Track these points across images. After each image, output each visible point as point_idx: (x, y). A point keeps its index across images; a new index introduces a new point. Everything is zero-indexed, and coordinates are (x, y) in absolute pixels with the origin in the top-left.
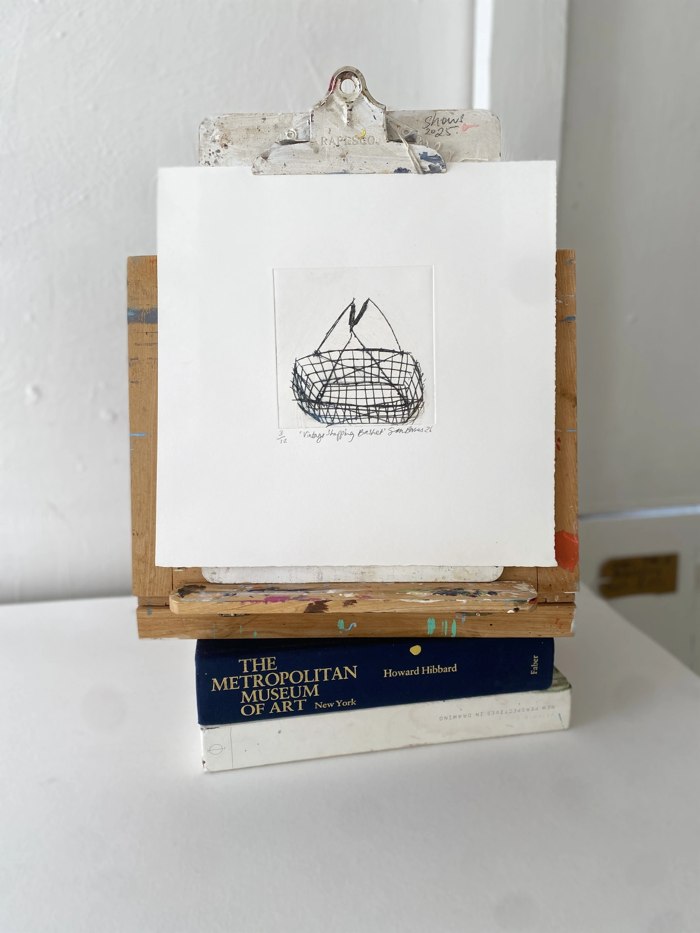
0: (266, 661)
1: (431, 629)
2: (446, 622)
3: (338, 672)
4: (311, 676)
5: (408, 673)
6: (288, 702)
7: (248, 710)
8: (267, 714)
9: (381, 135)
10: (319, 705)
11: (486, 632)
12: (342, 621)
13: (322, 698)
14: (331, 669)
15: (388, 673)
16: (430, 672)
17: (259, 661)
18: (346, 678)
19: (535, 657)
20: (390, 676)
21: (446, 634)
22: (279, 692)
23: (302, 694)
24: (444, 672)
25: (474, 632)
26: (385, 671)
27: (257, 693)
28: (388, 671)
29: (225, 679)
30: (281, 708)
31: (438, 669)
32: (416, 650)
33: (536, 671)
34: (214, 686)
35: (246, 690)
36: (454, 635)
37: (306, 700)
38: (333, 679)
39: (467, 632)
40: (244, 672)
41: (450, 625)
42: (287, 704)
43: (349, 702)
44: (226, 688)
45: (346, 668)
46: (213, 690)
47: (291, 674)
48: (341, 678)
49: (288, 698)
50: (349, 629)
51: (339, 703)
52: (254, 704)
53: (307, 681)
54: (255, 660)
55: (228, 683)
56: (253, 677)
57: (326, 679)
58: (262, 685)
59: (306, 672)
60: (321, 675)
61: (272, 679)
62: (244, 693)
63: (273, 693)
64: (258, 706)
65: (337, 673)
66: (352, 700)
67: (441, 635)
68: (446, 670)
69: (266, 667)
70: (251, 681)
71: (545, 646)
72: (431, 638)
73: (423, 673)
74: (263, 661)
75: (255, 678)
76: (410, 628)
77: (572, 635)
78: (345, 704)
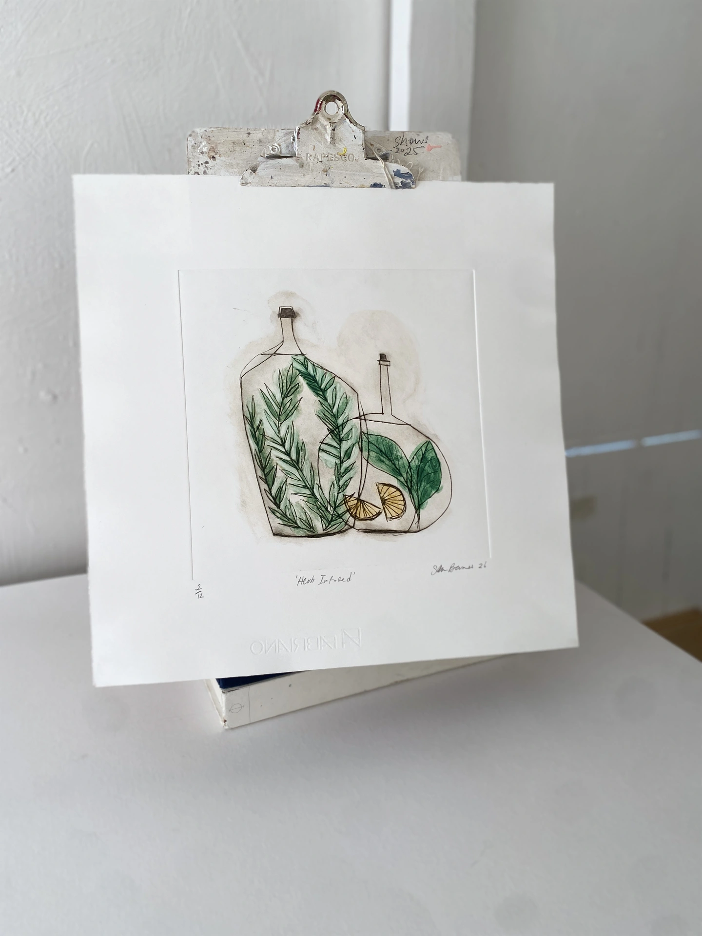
9: (360, 154)
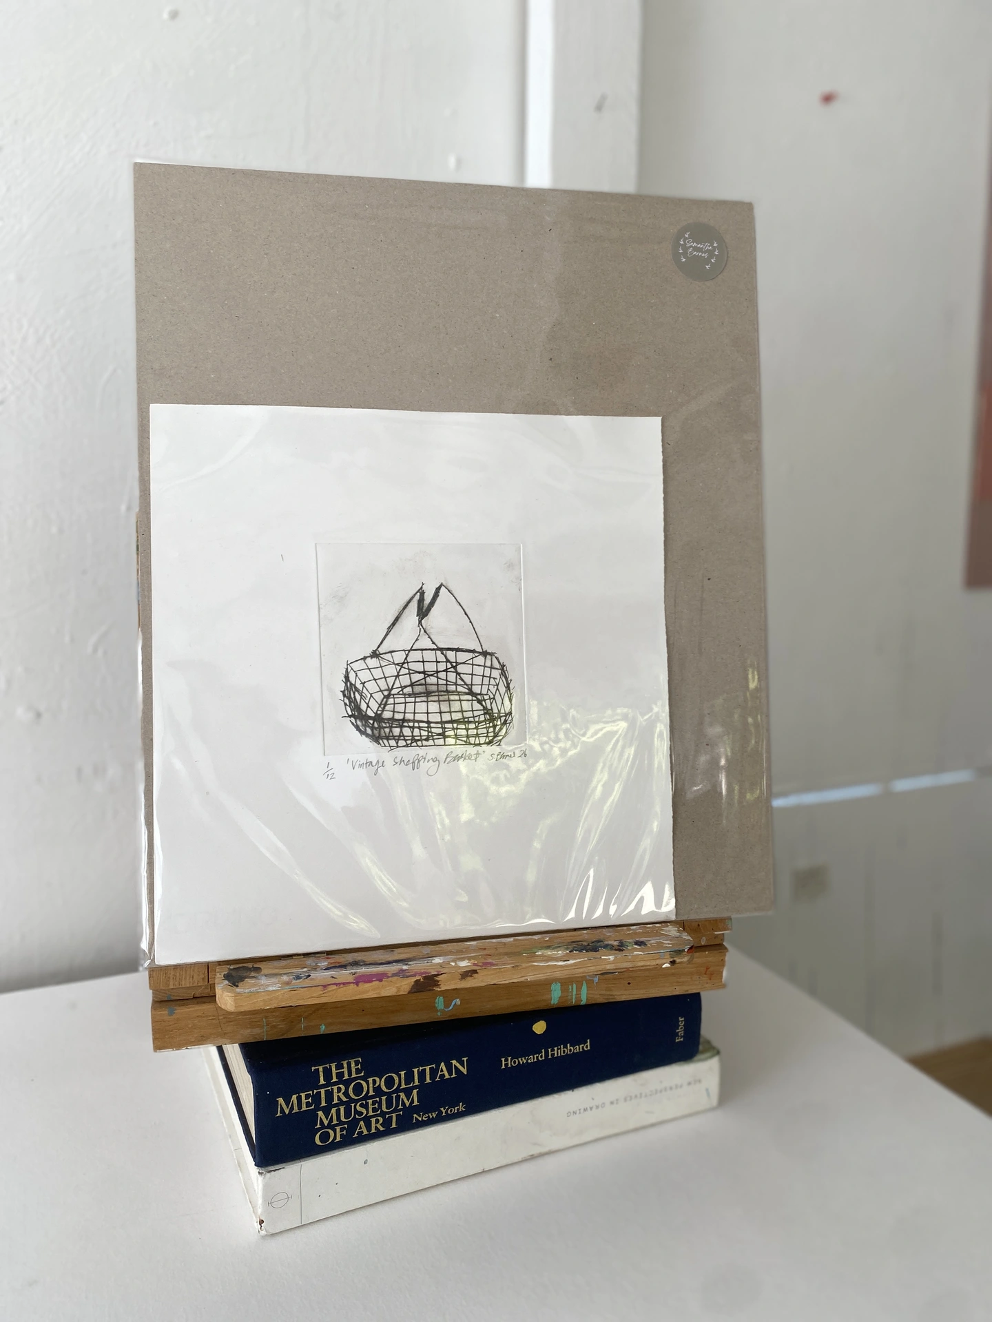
0: (349, 1065)
1: (555, 996)
2: (575, 986)
3: (444, 1069)
4: (409, 1078)
5: (532, 1059)
6: (379, 1118)
7: (325, 1137)
8: (350, 1140)
10: (418, 1117)
11: (623, 994)
12: (441, 998)
13: (424, 1107)
14: (434, 1066)
15: (507, 1062)
16: (558, 1054)
17: (339, 1066)
18: (454, 1076)
19: (680, 1020)
20: (510, 1066)
21: (574, 1001)
22: (366, 1106)
23: (397, 1104)
24: (575, 1051)
25: (608, 995)
26: (503, 1059)
27: (338, 1112)
28: (506, 1060)
29: (294, 1097)
30: (369, 1128)
31: (567, 1048)
32: (540, 1027)
33: (681, 1037)
34: (279, 1109)
35: (323, 1109)
36: (584, 1002)
37: (401, 1113)
38: (438, 1079)
39: (600, 997)
40: (321, 1083)
41: (579, 989)
42: (377, 1121)
43: (456, 1108)
44: (296, 1110)
45: (454, 1062)
46: (279, 1114)
47: (383, 1080)
48: (447, 1076)
49: (379, 1112)
50: (451, 1008)
51: (444, 1111)
52: (333, 1128)
53: (403, 1086)
54: (333, 1066)
55: (299, 1102)
56: (332, 1089)
57: (428, 1080)
58: (344, 1099)
59: (402, 1073)
60: (422, 1075)
61: (358, 1089)
62: (320, 1113)
63: (359, 1108)
64: (338, 1129)
65: (442, 1071)
66: (461, 1104)
67: (568, 1004)
68: (578, 1049)
69: (350, 1074)
70: (329, 1095)
71: (690, 1005)
72: (556, 1008)
73: (550, 1057)
74: (345, 1065)
75: (335, 1091)
76: (528, 999)
77: (724, 986)
78: (451, 1111)
